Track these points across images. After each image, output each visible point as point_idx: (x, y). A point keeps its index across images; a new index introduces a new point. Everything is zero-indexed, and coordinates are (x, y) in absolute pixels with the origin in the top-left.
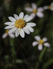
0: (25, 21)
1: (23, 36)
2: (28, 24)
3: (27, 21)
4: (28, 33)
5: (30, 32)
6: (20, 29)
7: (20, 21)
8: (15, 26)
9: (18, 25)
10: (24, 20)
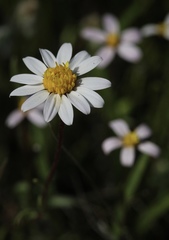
0: (75, 72)
1: (68, 119)
2: (85, 81)
3: (81, 72)
4: (85, 110)
5: (92, 108)
6: (58, 96)
7: (60, 71)
8: (42, 87)
9: (53, 85)
10: (73, 69)
